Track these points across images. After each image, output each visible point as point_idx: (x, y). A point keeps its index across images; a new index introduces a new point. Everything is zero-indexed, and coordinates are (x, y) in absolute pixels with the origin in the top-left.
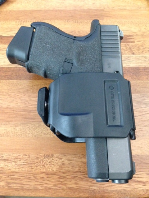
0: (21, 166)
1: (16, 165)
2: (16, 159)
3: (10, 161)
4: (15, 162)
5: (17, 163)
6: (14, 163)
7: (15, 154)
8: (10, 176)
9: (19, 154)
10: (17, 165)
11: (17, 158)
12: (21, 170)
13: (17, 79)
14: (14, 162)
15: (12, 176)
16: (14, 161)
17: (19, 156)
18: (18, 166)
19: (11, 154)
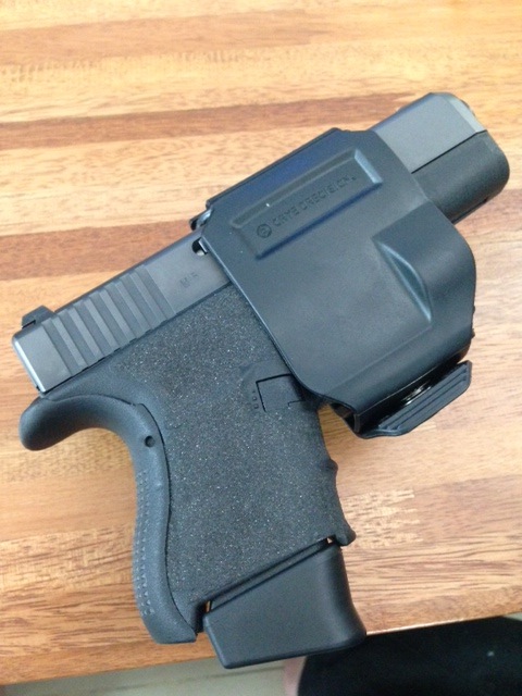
0: (98, 572)
1: (79, 568)
2: (78, 548)
3: (55, 561)
4: (75, 559)
5: (81, 563)
6: (71, 565)
7: (72, 534)
8: (63, 610)
9: (83, 533)
10: (84, 569)
11: (79, 545)
12: (98, 582)
13: (35, 275)
14: (70, 562)
15: (70, 610)
16: (70, 556)
17: (83, 538)
18: (87, 572)
19: (58, 535)
